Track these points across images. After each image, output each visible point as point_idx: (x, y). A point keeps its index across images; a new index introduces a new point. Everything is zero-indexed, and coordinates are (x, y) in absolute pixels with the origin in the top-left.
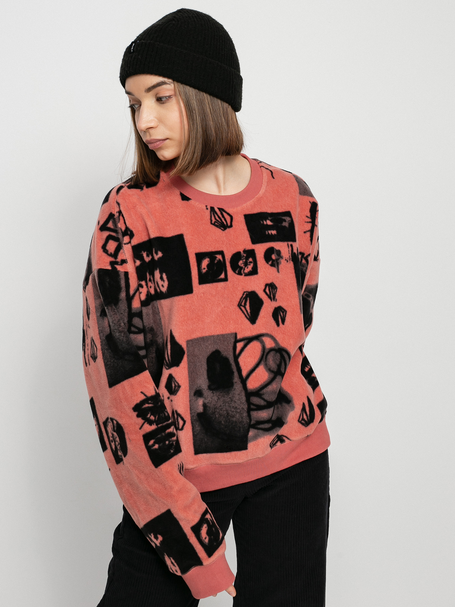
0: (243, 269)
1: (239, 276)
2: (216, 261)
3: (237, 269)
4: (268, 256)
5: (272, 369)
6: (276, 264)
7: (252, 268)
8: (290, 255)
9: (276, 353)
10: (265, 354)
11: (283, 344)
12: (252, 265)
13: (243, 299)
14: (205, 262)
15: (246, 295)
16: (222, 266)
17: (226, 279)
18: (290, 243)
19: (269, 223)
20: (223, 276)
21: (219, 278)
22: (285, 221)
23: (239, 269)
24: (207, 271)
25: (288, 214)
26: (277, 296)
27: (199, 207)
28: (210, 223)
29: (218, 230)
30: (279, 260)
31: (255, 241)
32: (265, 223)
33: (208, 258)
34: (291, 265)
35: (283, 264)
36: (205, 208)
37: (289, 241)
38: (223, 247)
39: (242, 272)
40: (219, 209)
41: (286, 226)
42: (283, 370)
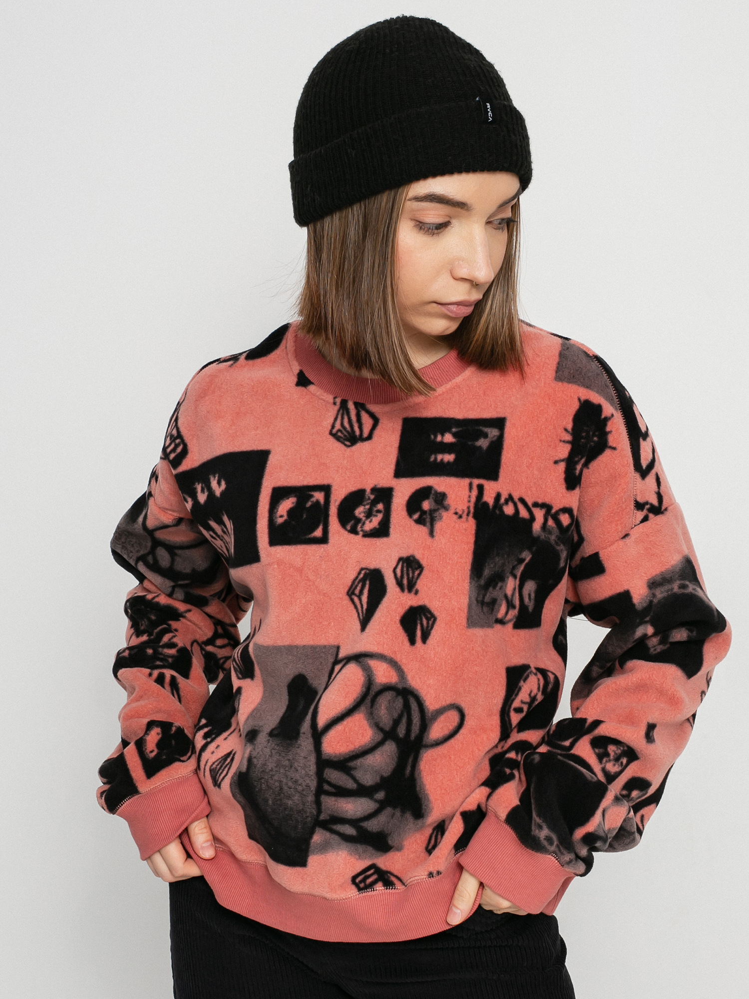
0: (362, 522)
1: (352, 536)
2: (309, 504)
3: (350, 522)
4: (413, 504)
5: (381, 725)
6: (428, 520)
7: (379, 524)
8: (472, 505)
9: (396, 697)
10: (372, 693)
11: (415, 681)
12: (380, 516)
13: (359, 582)
14: (287, 505)
15: (366, 574)
16: (320, 514)
17: (324, 540)
18: (476, 482)
19: (448, 438)
20: (318, 533)
21: (310, 536)
22: (486, 436)
23: (352, 522)
24: (286, 521)
25: (499, 423)
26: (419, 585)
27: (322, 399)
28: (327, 432)
29: (338, 445)
30: (438, 513)
31: (400, 472)
32: (439, 438)
33: (295, 496)
34: (469, 526)
35: (446, 522)
36: (332, 401)
37: (478, 477)
38: (333, 479)
39: (359, 528)
40: (356, 404)
41: (482, 446)
42: (401, 731)
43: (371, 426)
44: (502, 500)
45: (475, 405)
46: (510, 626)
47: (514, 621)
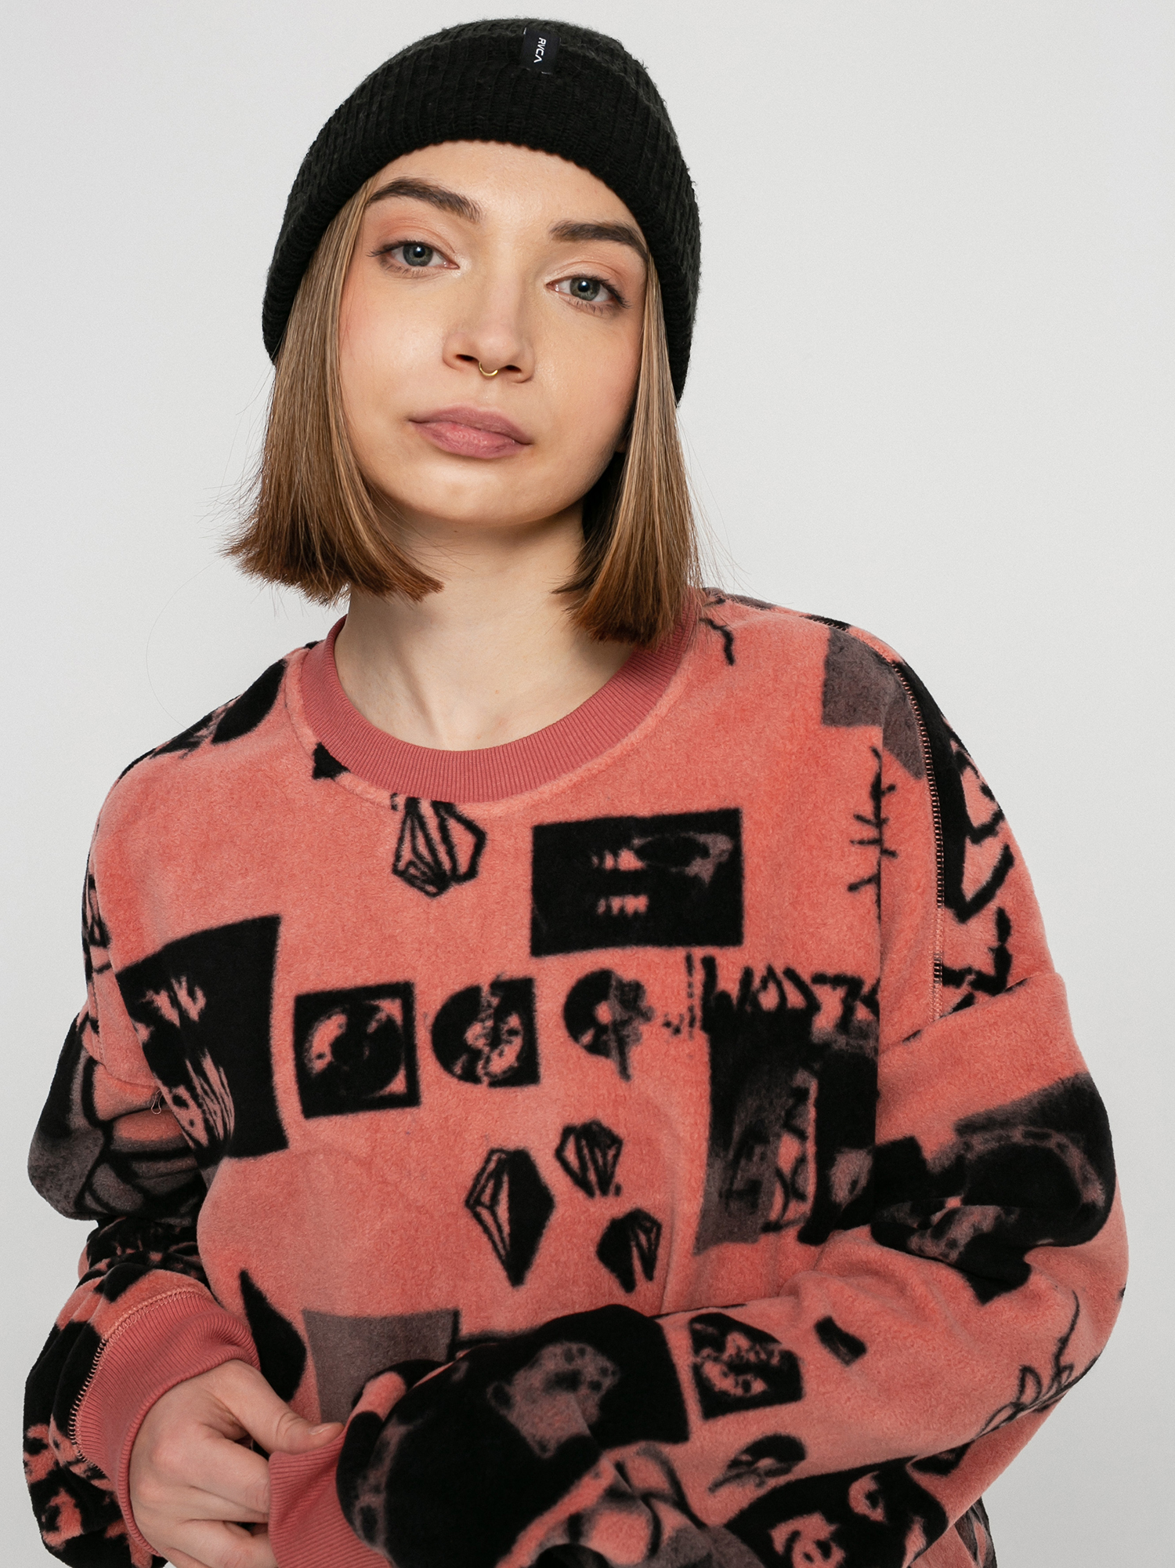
0: (484, 1056)
1: (467, 1087)
2: (373, 1026)
3: (459, 1059)
4: (578, 1015)
6: (613, 1044)
7: (518, 1058)
8: (697, 1002)
12: (517, 1042)
13: (487, 1180)
14: (327, 1032)
15: (499, 1162)
16: (397, 1046)
17: (411, 1098)
18: (699, 953)
19: (628, 861)
20: (398, 1085)
21: (382, 1093)
22: (704, 852)
23: (464, 1058)
24: (330, 1064)
25: (727, 821)
26: (620, 1175)
27: (367, 800)
28: (389, 870)
29: (412, 893)
30: (630, 1028)
31: (544, 943)
32: (609, 862)
33: (343, 1012)
34: (696, 1046)
35: (650, 1044)
36: (387, 802)
37: (701, 942)
38: (414, 969)
39: (480, 1071)
40: (436, 805)
41: (701, 875)
43: (472, 847)
44: (757, 982)
45: (672, 784)
46: (791, 1233)
47: (802, 1225)
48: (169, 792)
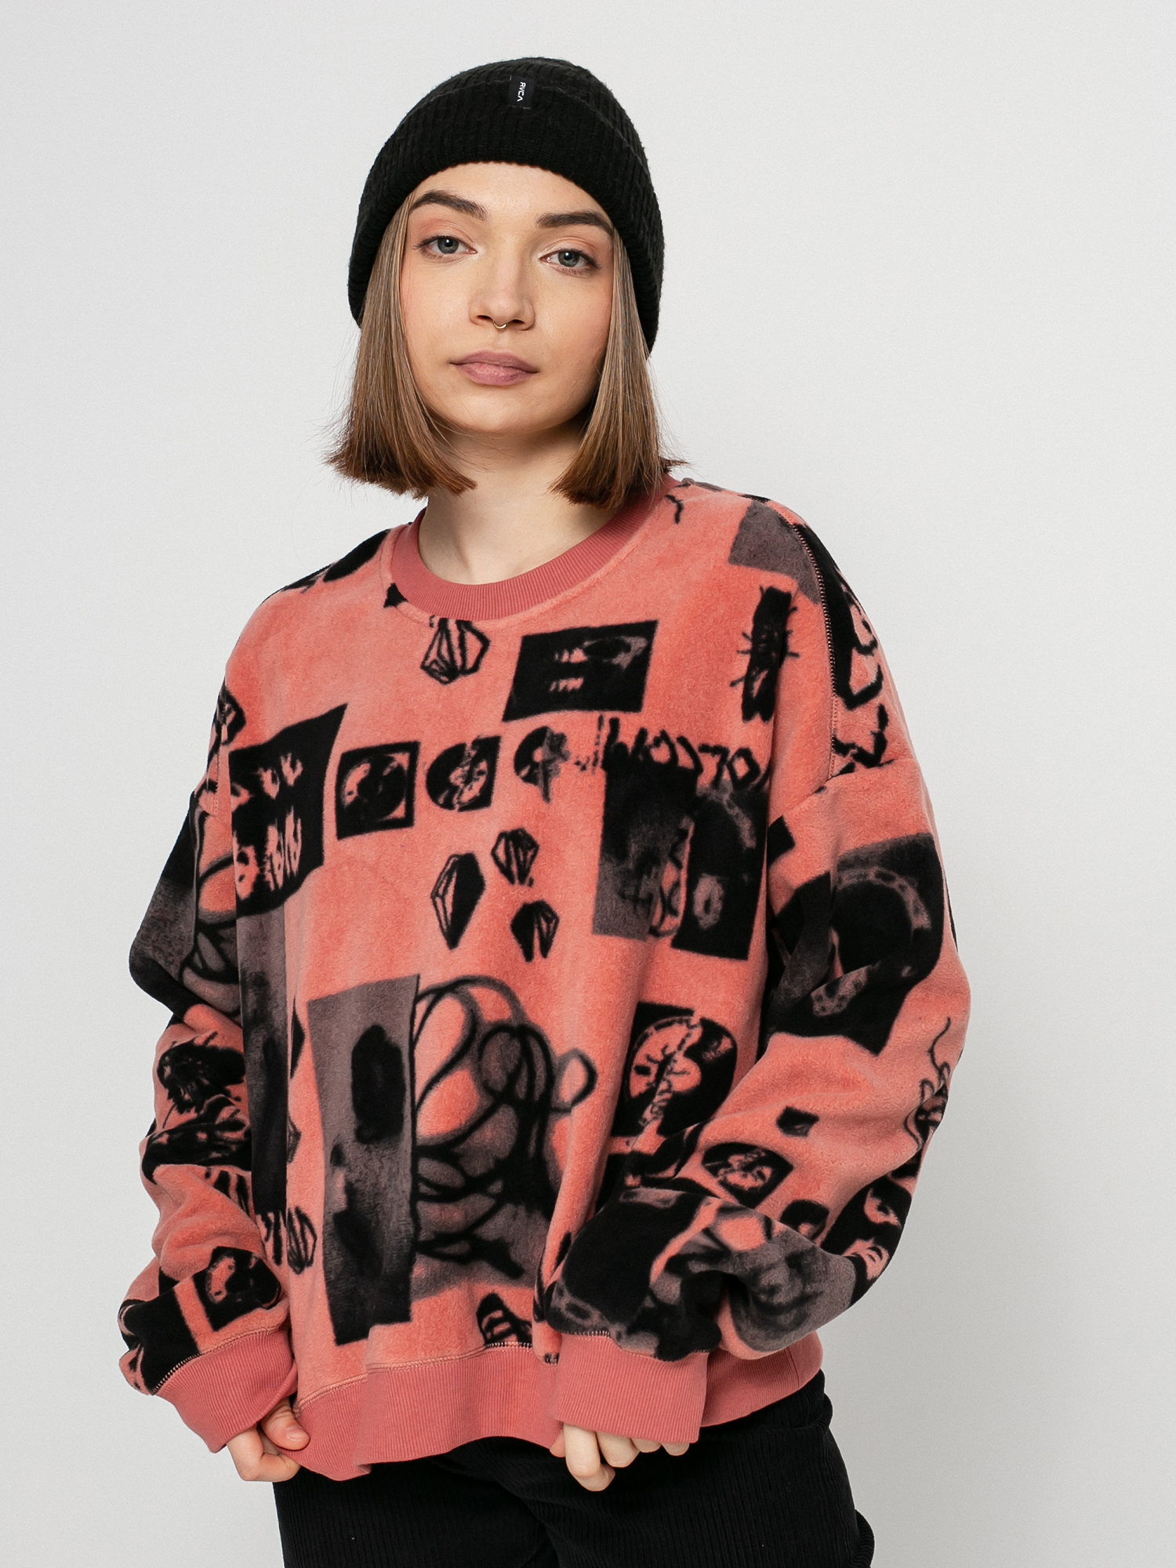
0: (459, 791)
1: (446, 811)
2: (388, 771)
3: (443, 792)
4: (523, 758)
5: (490, 1084)
6: (540, 776)
7: (481, 790)
8: (601, 749)
9: (511, 1040)
10: (479, 1037)
11: (535, 1014)
12: (482, 779)
13: (444, 878)
14: (357, 775)
15: (452, 864)
16: (402, 785)
17: (407, 821)
18: (609, 715)
19: (578, 656)
20: (399, 812)
21: (388, 818)
22: (627, 648)
23: (446, 792)
24: (355, 799)
26: (534, 872)
27: (415, 621)
28: (418, 665)
29: (432, 682)
30: (553, 765)
31: (512, 712)
32: (565, 657)
33: (368, 762)
34: (596, 781)
35: (566, 777)
36: (427, 622)
37: (612, 708)
38: (423, 732)
39: (455, 800)
40: (459, 623)
41: (621, 664)
42: (521, 1090)
43: (479, 651)
44: (650, 740)
45: (618, 605)
46: (667, 941)
47: (675, 934)
48: (291, 618)
